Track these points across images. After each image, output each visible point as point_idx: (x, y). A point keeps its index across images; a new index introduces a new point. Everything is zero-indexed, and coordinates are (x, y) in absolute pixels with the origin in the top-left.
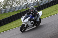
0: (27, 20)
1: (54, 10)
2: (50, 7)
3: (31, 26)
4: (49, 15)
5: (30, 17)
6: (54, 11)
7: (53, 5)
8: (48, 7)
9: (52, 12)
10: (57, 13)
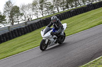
0: (49, 34)
1: (18, 45)
2: (11, 41)
3: (53, 43)
4: (9, 54)
5: (52, 30)
6: (18, 47)
7: (17, 36)
8: (7, 41)
9: (14, 49)
10: (23, 50)
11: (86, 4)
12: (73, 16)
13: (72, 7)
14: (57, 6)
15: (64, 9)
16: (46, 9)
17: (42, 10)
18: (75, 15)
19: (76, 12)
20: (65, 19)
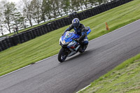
11: (69, 14)
12: (51, 30)
13: (50, 18)
14: (29, 17)
15: (39, 22)
16: (14, 22)
17: (9, 23)
18: (54, 29)
19: (55, 25)
20: (41, 35)
